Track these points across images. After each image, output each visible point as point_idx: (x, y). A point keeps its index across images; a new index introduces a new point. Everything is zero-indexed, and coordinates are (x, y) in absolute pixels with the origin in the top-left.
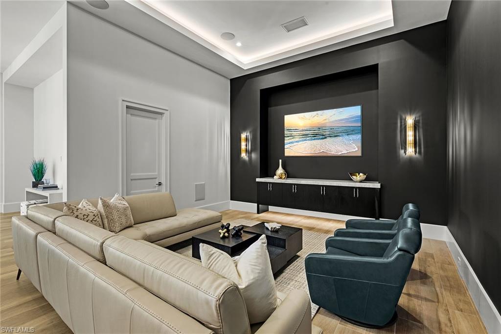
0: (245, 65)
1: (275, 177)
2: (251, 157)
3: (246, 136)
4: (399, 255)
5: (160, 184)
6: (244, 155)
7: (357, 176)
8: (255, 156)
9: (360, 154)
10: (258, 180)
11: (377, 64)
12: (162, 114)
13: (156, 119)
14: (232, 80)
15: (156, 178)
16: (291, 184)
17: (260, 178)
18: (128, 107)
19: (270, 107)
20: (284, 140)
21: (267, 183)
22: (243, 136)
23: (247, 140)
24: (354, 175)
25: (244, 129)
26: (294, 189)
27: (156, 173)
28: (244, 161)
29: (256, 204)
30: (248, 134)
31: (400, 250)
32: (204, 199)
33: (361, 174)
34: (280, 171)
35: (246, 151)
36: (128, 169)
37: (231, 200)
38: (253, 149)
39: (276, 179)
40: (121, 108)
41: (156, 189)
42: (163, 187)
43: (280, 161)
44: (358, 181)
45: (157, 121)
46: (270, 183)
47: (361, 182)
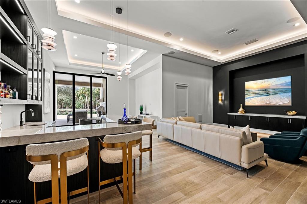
0: (221, 60)
1: (238, 112)
2: (224, 103)
3: (222, 93)
4: (301, 138)
5: (186, 114)
6: (220, 102)
7: (290, 113)
8: (227, 103)
9: (290, 104)
10: (228, 114)
11: (304, 54)
12: (187, 87)
13: (184, 89)
14: (214, 68)
15: (184, 112)
16: (248, 116)
17: (230, 112)
18: (177, 86)
19: (235, 78)
20: (245, 96)
21: (234, 115)
22: (220, 93)
23: (222, 95)
24: (288, 112)
25: (221, 90)
26: (250, 118)
27: (185, 110)
28: (220, 105)
29: (228, 125)
30: (223, 92)
31: (301, 136)
32: (202, 121)
33: (293, 112)
34: (241, 109)
35: (222, 100)
36: (177, 108)
37: (213, 122)
38: (225, 99)
39: (239, 114)
40: (175, 86)
41: (185, 116)
42: (188, 115)
43: (241, 105)
44: (291, 115)
45: (185, 90)
46: (236, 115)
47: (293, 115)
